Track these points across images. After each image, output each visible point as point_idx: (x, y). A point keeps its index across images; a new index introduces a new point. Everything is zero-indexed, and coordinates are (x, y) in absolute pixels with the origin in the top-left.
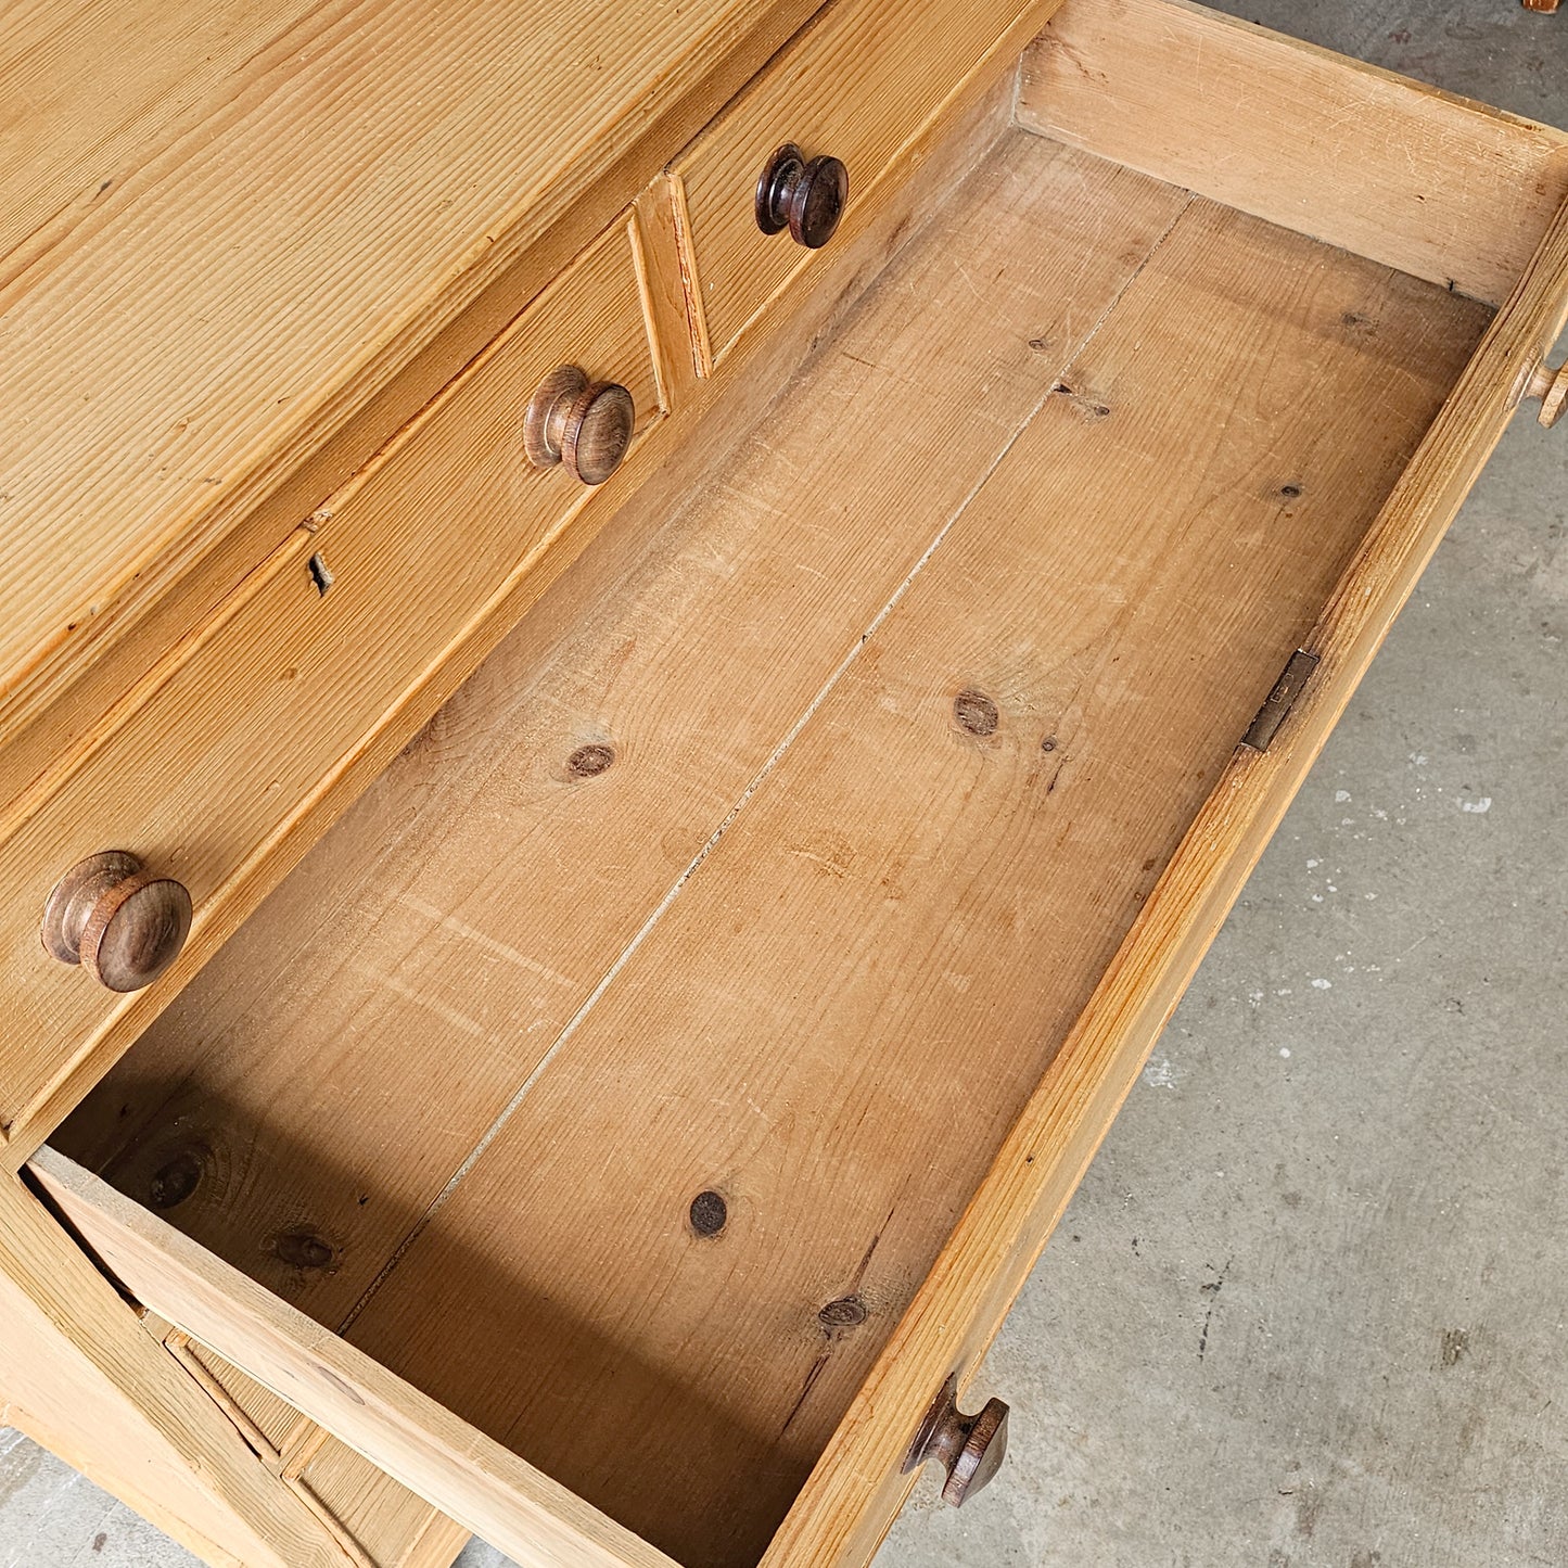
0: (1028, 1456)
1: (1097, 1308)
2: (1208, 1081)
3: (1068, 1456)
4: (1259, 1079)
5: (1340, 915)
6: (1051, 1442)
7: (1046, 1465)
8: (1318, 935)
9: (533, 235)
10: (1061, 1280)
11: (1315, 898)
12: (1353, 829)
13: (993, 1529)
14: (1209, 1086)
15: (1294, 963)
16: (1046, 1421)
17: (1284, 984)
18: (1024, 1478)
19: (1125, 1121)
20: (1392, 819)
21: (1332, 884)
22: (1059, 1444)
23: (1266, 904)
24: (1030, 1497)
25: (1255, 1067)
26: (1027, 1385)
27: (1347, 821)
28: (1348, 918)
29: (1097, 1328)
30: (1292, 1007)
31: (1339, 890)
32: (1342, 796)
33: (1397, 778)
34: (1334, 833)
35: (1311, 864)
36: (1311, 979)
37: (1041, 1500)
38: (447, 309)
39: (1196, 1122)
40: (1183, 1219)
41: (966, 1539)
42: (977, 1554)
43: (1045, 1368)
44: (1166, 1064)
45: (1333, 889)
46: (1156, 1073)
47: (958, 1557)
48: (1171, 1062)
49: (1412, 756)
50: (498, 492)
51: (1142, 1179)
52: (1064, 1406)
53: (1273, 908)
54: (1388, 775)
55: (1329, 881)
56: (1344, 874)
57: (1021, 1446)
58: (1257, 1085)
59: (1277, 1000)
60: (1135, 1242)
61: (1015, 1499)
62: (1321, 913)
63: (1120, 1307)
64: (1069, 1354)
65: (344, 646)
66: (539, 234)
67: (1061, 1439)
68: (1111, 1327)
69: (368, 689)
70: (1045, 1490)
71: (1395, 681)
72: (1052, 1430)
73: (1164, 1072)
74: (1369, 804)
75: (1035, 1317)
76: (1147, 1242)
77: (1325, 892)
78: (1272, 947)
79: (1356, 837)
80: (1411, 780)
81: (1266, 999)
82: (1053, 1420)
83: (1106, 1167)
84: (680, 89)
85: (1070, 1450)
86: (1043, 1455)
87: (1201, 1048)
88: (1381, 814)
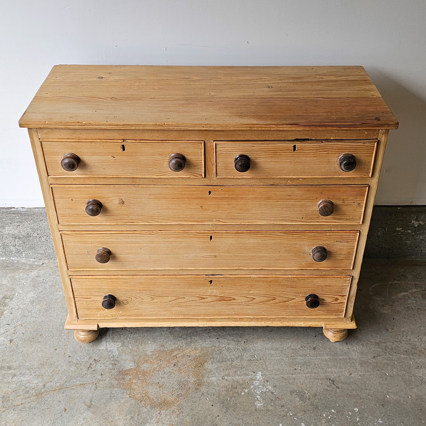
0: (164, 417)
1: (200, 416)
2: (264, 413)
3: (167, 424)
4: (271, 422)
5: (324, 422)
6: (169, 420)
7: (163, 421)
8: (315, 419)
9: (174, 128)
10: (202, 407)
11: (324, 415)
12: (349, 415)
13: (146, 418)
14: (262, 414)
15: (304, 418)
16: (172, 417)
17: (297, 418)
18: (159, 419)
19: (244, 403)
20: (358, 422)
21: (330, 417)
22: (169, 422)
23: (315, 406)
24: (156, 421)
25: (273, 421)
26: (177, 411)
27: (350, 413)
28: (324, 423)
29: (196, 417)
30: (293, 421)
31: (330, 419)
32: (356, 409)
33: (371, 418)
34: (345, 412)
35: (333, 411)
36: (303, 422)
37: (156, 423)
38: (153, 127)
39: (252, 415)
40: (229, 422)
41: (142, 414)
42: (140, 418)
43: (182, 412)
44: (262, 404)
45: (329, 417)
46: (259, 403)
47: (138, 415)
48: (263, 405)
49: (380, 419)
50: (161, 162)
51: (233, 411)
52: (177, 419)
53: (315, 408)
54: (370, 417)
55: (331, 416)
56: (335, 418)
57: (165, 416)
58: (269, 423)
59: (292, 418)
60: (218, 416)
61: (154, 419)
62: (321, 418)
63: (203, 420)
64: (188, 415)
65: (124, 161)
66: (175, 129)
67: (170, 421)
68: (198, 420)
69: (126, 170)
70: (158, 423)
71: (398, 408)
72: (171, 419)
73: (260, 405)
74: (358, 416)
75: (192, 406)
76: (220, 418)
77: (327, 416)
78: (305, 412)
79: (347, 417)
80: (373, 422)
81: (291, 416)
82: (173, 418)
83: (231, 404)
84: (213, 128)
85: (169, 424)
86: (165, 420)
87: (270, 409)
88: (358, 419)
